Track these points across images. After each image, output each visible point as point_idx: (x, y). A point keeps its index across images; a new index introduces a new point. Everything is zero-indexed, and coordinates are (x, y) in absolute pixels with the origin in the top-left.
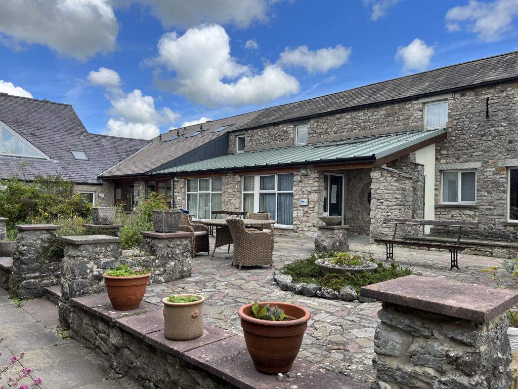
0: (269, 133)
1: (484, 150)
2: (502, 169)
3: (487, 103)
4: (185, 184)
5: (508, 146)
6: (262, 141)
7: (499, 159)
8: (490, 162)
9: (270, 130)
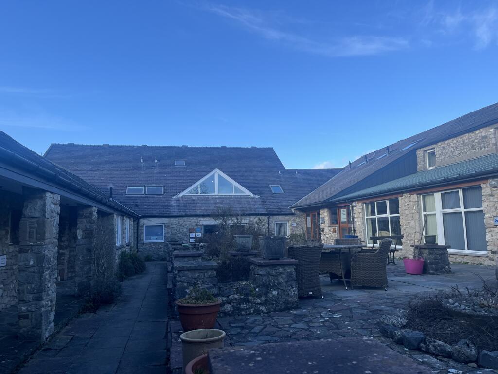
0: (464, 142)
4: (363, 208)
6: (457, 153)
9: (465, 138)
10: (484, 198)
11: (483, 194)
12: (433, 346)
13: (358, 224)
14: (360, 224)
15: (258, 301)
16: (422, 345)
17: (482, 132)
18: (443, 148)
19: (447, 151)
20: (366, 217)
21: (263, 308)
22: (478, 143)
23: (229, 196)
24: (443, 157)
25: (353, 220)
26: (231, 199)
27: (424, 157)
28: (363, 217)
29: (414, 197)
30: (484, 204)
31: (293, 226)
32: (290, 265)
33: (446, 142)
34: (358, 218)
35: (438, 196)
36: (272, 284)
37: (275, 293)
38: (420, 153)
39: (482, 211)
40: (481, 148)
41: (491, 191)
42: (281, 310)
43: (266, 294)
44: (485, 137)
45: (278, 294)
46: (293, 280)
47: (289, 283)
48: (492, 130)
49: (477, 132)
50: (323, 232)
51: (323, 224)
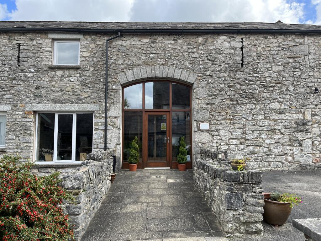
1: (13, 94)
2: (29, 113)
3: (19, 48)
5: (35, 92)
7: (27, 103)
8: (19, 106)
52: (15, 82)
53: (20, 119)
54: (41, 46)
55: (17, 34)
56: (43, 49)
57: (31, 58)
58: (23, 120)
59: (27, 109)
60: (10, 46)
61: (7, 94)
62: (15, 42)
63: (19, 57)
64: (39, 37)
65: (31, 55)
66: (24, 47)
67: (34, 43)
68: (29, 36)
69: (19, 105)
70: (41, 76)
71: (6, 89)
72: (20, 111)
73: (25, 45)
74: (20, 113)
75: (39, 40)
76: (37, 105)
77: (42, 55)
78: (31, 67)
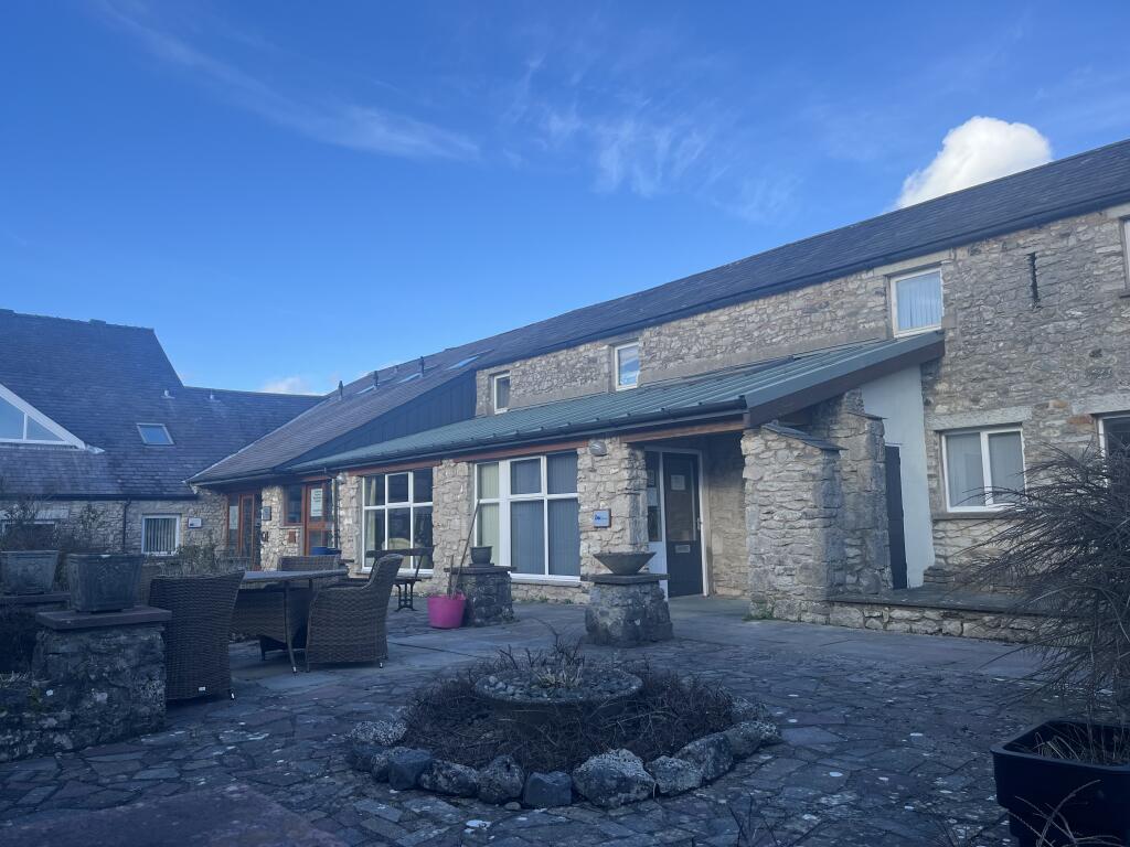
0: (558, 365)
1: (1032, 377)
2: (1082, 420)
3: (1033, 265)
4: (359, 488)
5: (1091, 364)
6: (545, 386)
7: (1072, 396)
8: (1051, 406)
9: (560, 357)
10: (580, 475)
11: (579, 466)
12: (446, 776)
13: (346, 522)
14: (351, 522)
15: (52, 722)
16: (424, 776)
17: (589, 350)
18: (524, 373)
19: (530, 379)
20: (365, 508)
21: (63, 740)
22: (582, 369)
23: (11, 444)
24: (521, 391)
25: (336, 513)
26: (17, 455)
27: (489, 387)
28: (359, 507)
29: (463, 467)
30: (580, 487)
31: (190, 527)
32: (149, 624)
33: (529, 362)
34: (347, 508)
35: (504, 467)
36: (93, 677)
37: (102, 697)
38: (482, 378)
39: (576, 499)
40: (586, 379)
41: (593, 461)
42: (114, 740)
43: (75, 702)
44: (593, 360)
45: (108, 699)
46: (155, 662)
47: (143, 670)
48: (605, 347)
49: (582, 348)
50: (266, 540)
51: (267, 523)
52: (1032, 348)
53: (1058, 437)
54: (1090, 247)
55: (1022, 233)
56: (1098, 251)
57: (1068, 281)
58: (1068, 439)
59: (1075, 412)
60: (1010, 264)
61: (1019, 382)
62: (1021, 251)
63: (1034, 286)
64: (1083, 224)
65: (1068, 273)
66: (1045, 260)
67: (1072, 241)
68: (1057, 227)
69: (1051, 402)
70: (1102, 322)
71: (1014, 370)
72: (1055, 419)
73: (1047, 253)
74: (1058, 423)
75: (1085, 232)
76: (1100, 397)
77: (1098, 269)
78: (1072, 304)
